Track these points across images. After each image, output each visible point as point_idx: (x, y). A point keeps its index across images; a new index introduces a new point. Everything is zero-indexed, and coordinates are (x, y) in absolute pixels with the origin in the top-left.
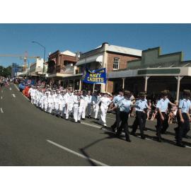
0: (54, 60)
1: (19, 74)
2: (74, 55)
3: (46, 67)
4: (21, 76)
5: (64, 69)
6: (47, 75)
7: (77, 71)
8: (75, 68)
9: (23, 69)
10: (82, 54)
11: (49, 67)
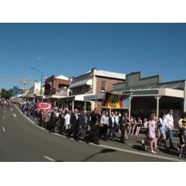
0: (50, 83)
1: (19, 95)
2: (67, 79)
3: (43, 89)
4: (21, 97)
5: (59, 91)
6: (44, 97)
7: (70, 93)
9: (23, 92)
10: (74, 79)
11: (45, 89)
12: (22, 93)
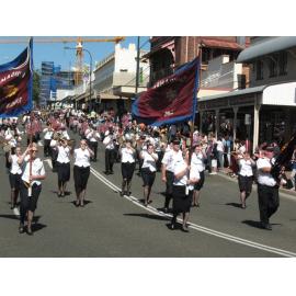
0: (169, 46)
1: (62, 94)
3: (146, 68)
7: (242, 79)
8: (238, 69)
9: (74, 80)
11: (154, 68)
12: (73, 85)
